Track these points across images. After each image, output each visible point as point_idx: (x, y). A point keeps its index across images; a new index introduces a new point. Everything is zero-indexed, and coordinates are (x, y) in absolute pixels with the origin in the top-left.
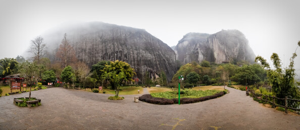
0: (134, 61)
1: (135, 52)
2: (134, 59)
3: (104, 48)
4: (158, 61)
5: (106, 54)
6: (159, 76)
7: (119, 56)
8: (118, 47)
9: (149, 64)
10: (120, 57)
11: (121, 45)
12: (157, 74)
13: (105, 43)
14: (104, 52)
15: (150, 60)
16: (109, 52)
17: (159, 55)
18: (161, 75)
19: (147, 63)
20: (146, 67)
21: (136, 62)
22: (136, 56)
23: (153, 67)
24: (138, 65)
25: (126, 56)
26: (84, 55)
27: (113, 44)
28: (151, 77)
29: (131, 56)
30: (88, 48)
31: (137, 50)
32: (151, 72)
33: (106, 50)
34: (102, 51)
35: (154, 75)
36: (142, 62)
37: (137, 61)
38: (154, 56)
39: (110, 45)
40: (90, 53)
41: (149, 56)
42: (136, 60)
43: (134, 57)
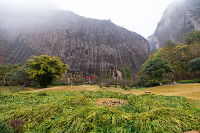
0: (94, 58)
1: (96, 47)
2: (94, 55)
3: (68, 44)
4: (121, 54)
5: (69, 50)
6: (122, 71)
7: (80, 52)
8: (80, 43)
9: (109, 59)
10: (81, 54)
11: (83, 40)
12: (119, 70)
13: (70, 39)
14: (67, 48)
15: (111, 55)
16: (72, 48)
17: (123, 48)
18: (124, 70)
19: (108, 58)
20: (106, 63)
21: (96, 58)
22: (96, 52)
23: (114, 62)
24: (98, 61)
25: (86, 52)
26: (48, 49)
27: (77, 40)
28: (112, 74)
29: (91, 52)
30: (53, 42)
31: (98, 45)
32: (112, 68)
33: (69, 46)
34: (66, 47)
35: (115, 72)
36: (102, 58)
37: (98, 57)
38: (117, 49)
39: (73, 41)
40: (54, 48)
41: (111, 50)
42: (96, 56)
43: (94, 53)
